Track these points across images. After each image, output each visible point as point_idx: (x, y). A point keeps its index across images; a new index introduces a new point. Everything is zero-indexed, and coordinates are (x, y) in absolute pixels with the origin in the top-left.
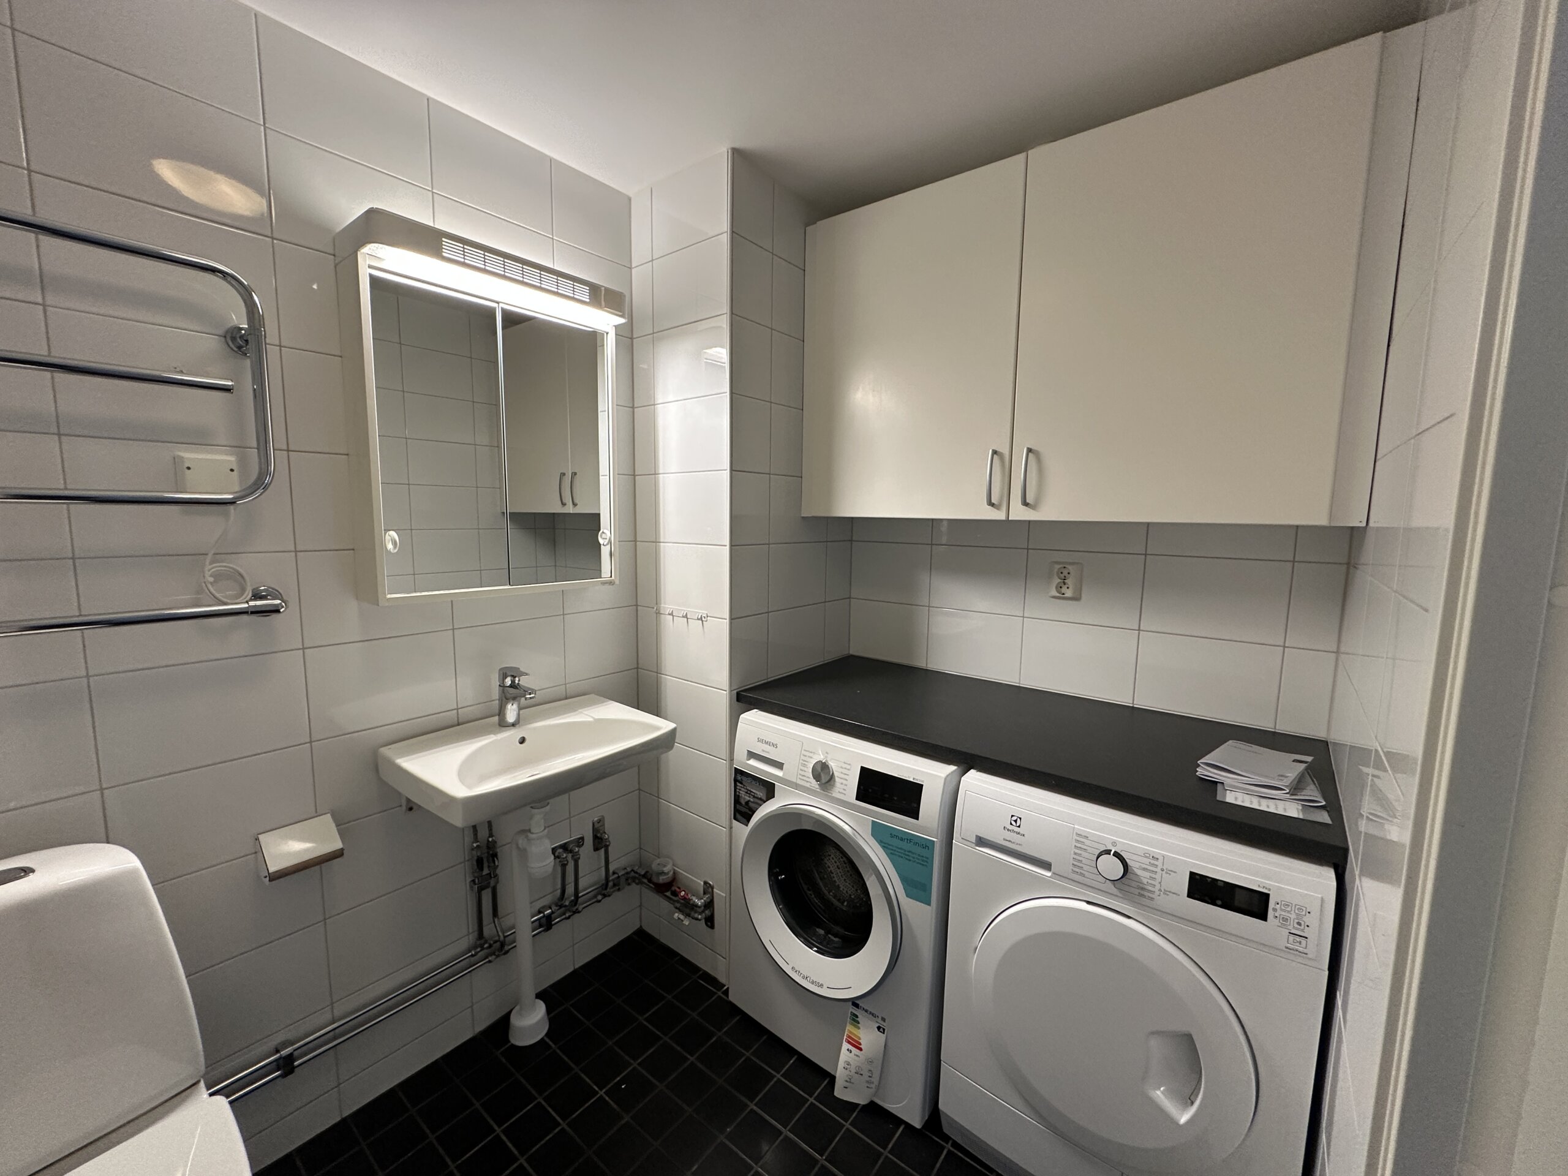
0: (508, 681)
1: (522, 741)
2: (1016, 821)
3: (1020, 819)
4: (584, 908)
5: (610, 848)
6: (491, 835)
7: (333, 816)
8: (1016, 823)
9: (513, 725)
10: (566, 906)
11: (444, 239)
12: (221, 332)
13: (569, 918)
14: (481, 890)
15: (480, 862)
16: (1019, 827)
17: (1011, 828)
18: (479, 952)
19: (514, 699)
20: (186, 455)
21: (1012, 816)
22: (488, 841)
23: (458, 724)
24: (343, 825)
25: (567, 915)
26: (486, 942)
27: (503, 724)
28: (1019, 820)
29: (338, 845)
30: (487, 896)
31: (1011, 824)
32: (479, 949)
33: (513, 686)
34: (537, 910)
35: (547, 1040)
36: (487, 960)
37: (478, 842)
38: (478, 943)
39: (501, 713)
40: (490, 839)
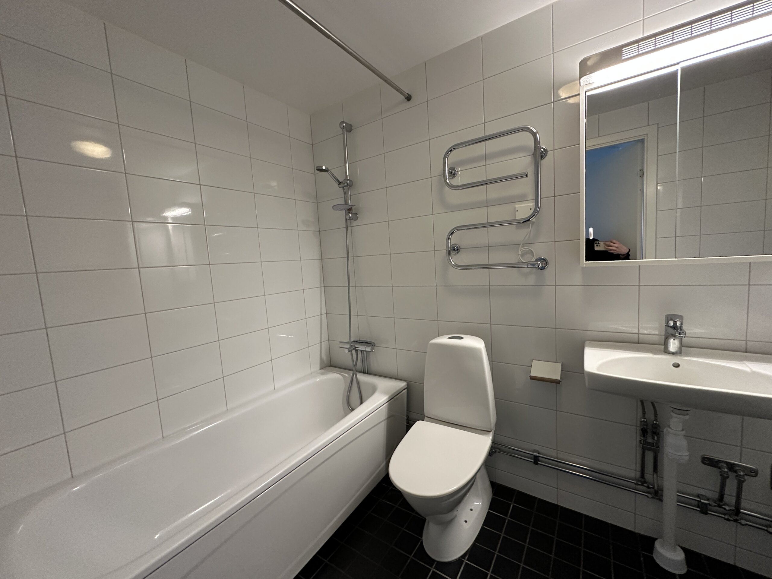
0: (671, 323)
1: (677, 365)
6: (656, 420)
7: (562, 365)
9: (673, 354)
10: (725, 509)
11: (623, 49)
14: (644, 450)
15: (644, 432)
18: (640, 485)
19: (674, 336)
23: (638, 343)
26: (645, 482)
32: (640, 483)
33: (675, 327)
34: (695, 493)
36: (646, 494)
37: (645, 419)
38: (640, 479)
39: (666, 344)
40: (655, 422)
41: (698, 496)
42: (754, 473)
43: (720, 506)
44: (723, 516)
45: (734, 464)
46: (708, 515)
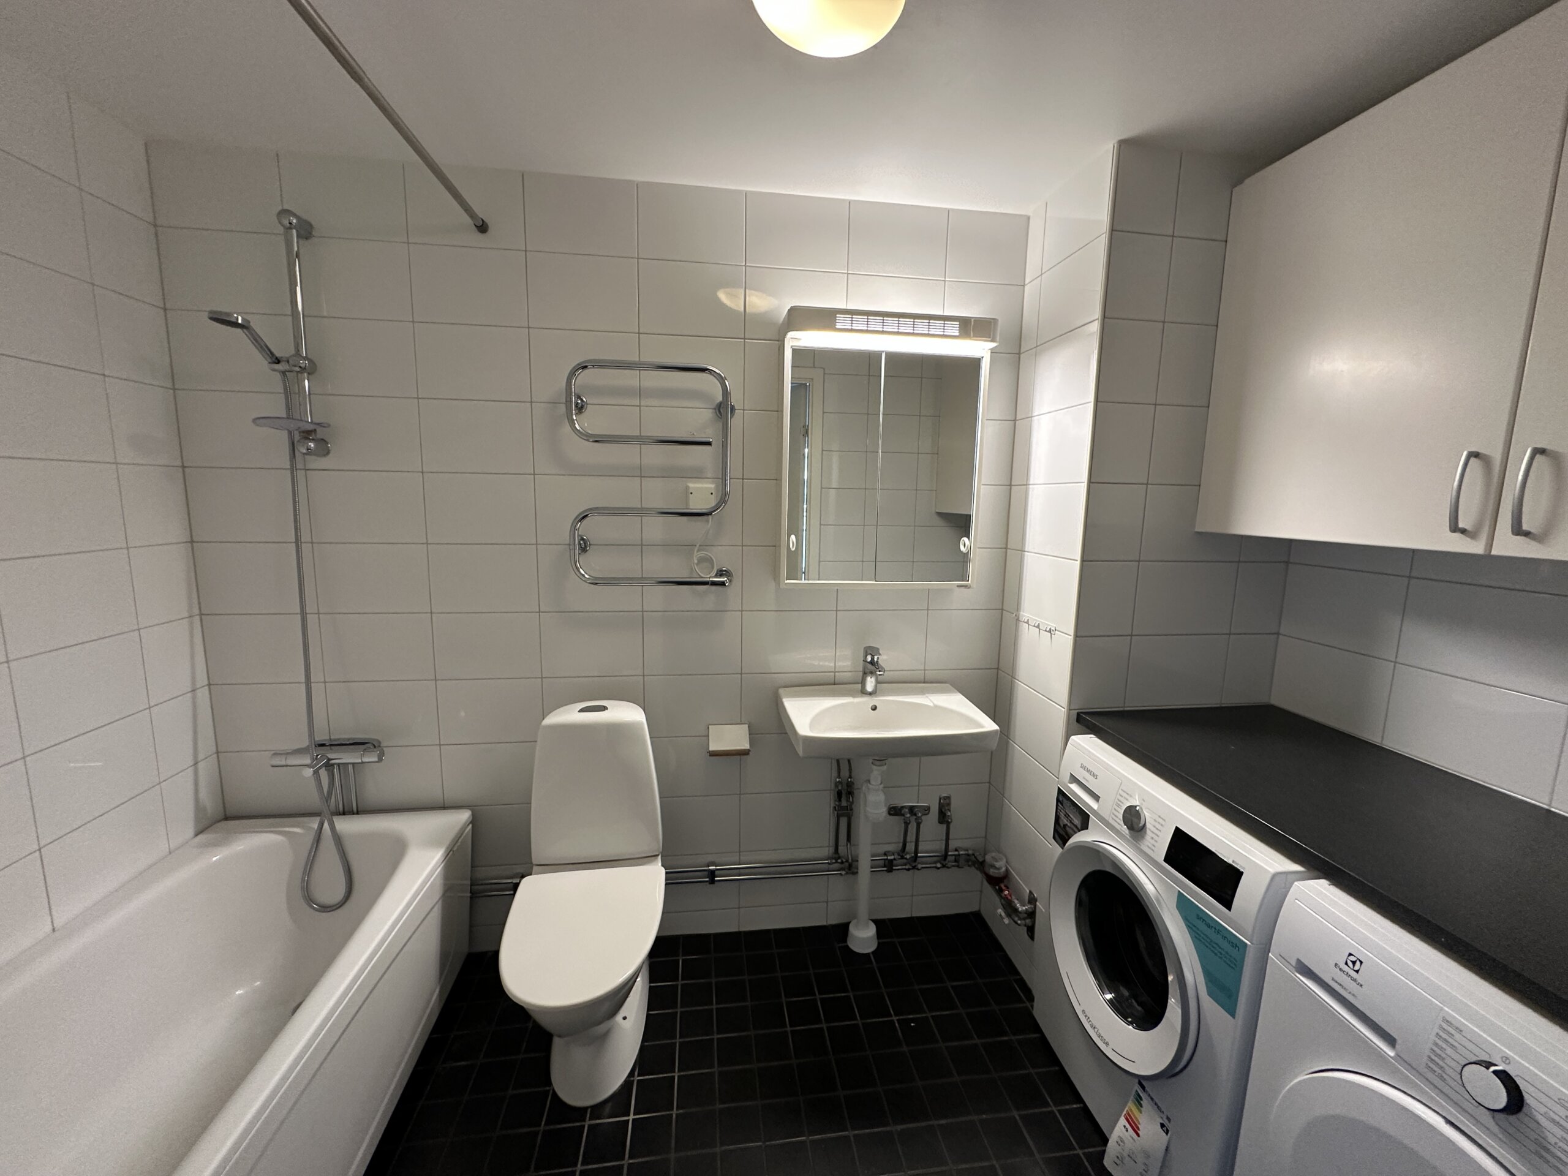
0: (869, 658)
1: (874, 708)
2: (1354, 963)
3: (1361, 962)
4: (923, 868)
5: (951, 825)
6: (850, 777)
7: (749, 727)
8: (1354, 966)
9: (870, 694)
10: (906, 859)
11: (837, 316)
12: (713, 407)
13: (908, 870)
14: (838, 817)
15: (839, 795)
16: (1357, 972)
17: (1345, 968)
18: (834, 863)
19: (872, 673)
20: (691, 485)
21: (1350, 954)
22: (848, 780)
23: (835, 684)
24: (752, 734)
25: (907, 867)
26: (839, 858)
27: (864, 692)
28: (1358, 962)
29: (747, 746)
30: (843, 821)
31: (1346, 963)
32: (834, 861)
33: (872, 663)
34: (884, 851)
35: (872, 956)
36: (839, 872)
37: (840, 778)
38: (834, 856)
39: (863, 683)
40: (849, 780)
41: (885, 854)
42: (927, 810)
43: (902, 857)
44: (904, 867)
45: (913, 806)
46: (894, 872)
